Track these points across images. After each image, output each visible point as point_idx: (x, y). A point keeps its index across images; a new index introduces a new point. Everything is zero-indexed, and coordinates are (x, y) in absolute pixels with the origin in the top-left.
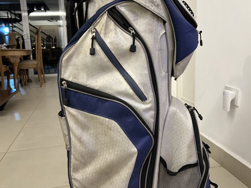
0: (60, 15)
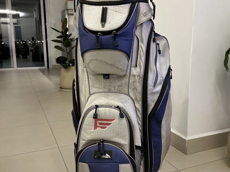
0: (7, 13)
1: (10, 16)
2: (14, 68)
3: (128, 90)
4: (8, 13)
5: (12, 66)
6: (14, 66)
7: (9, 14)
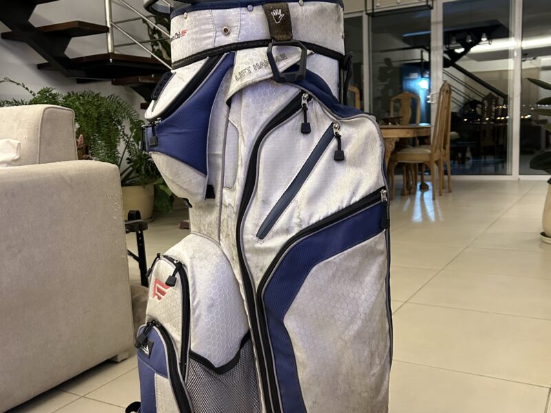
0: (510, 49)
1: (515, 54)
2: (511, 175)
3: (219, 237)
4: (512, 48)
5: (508, 171)
6: (512, 172)
7: (514, 50)
